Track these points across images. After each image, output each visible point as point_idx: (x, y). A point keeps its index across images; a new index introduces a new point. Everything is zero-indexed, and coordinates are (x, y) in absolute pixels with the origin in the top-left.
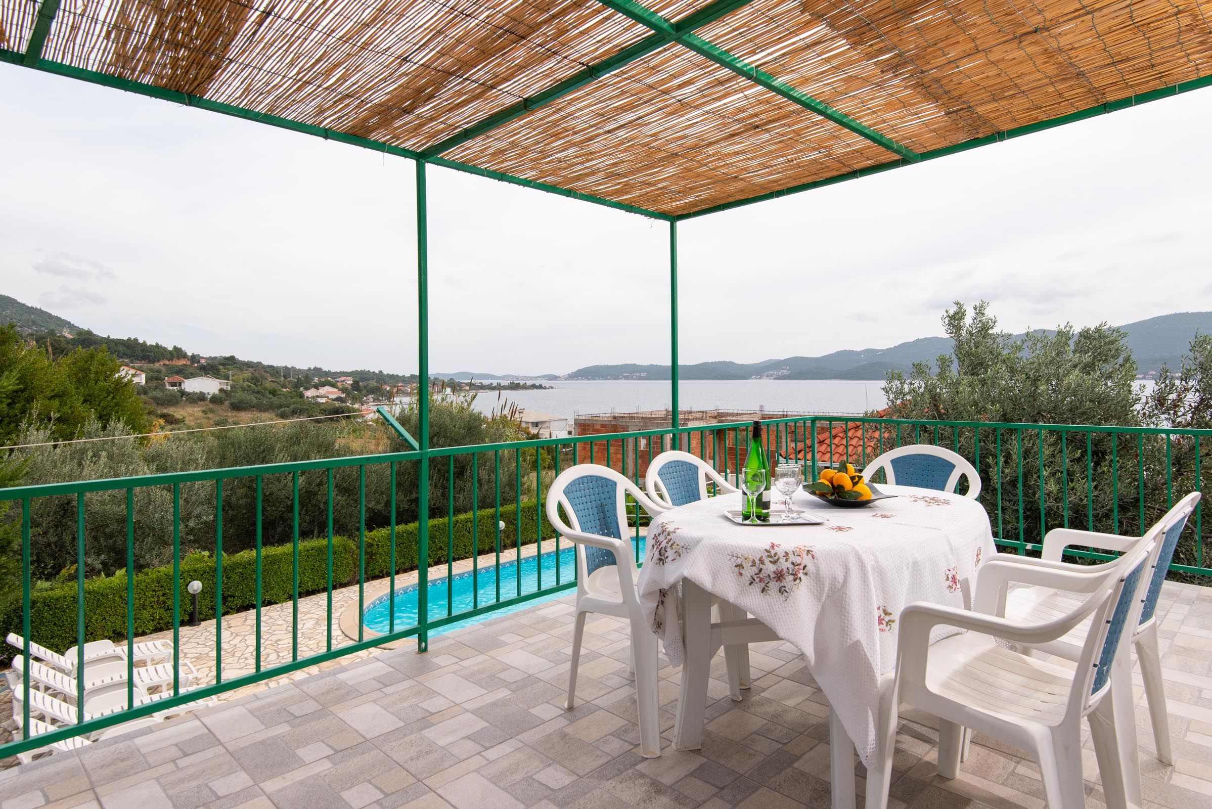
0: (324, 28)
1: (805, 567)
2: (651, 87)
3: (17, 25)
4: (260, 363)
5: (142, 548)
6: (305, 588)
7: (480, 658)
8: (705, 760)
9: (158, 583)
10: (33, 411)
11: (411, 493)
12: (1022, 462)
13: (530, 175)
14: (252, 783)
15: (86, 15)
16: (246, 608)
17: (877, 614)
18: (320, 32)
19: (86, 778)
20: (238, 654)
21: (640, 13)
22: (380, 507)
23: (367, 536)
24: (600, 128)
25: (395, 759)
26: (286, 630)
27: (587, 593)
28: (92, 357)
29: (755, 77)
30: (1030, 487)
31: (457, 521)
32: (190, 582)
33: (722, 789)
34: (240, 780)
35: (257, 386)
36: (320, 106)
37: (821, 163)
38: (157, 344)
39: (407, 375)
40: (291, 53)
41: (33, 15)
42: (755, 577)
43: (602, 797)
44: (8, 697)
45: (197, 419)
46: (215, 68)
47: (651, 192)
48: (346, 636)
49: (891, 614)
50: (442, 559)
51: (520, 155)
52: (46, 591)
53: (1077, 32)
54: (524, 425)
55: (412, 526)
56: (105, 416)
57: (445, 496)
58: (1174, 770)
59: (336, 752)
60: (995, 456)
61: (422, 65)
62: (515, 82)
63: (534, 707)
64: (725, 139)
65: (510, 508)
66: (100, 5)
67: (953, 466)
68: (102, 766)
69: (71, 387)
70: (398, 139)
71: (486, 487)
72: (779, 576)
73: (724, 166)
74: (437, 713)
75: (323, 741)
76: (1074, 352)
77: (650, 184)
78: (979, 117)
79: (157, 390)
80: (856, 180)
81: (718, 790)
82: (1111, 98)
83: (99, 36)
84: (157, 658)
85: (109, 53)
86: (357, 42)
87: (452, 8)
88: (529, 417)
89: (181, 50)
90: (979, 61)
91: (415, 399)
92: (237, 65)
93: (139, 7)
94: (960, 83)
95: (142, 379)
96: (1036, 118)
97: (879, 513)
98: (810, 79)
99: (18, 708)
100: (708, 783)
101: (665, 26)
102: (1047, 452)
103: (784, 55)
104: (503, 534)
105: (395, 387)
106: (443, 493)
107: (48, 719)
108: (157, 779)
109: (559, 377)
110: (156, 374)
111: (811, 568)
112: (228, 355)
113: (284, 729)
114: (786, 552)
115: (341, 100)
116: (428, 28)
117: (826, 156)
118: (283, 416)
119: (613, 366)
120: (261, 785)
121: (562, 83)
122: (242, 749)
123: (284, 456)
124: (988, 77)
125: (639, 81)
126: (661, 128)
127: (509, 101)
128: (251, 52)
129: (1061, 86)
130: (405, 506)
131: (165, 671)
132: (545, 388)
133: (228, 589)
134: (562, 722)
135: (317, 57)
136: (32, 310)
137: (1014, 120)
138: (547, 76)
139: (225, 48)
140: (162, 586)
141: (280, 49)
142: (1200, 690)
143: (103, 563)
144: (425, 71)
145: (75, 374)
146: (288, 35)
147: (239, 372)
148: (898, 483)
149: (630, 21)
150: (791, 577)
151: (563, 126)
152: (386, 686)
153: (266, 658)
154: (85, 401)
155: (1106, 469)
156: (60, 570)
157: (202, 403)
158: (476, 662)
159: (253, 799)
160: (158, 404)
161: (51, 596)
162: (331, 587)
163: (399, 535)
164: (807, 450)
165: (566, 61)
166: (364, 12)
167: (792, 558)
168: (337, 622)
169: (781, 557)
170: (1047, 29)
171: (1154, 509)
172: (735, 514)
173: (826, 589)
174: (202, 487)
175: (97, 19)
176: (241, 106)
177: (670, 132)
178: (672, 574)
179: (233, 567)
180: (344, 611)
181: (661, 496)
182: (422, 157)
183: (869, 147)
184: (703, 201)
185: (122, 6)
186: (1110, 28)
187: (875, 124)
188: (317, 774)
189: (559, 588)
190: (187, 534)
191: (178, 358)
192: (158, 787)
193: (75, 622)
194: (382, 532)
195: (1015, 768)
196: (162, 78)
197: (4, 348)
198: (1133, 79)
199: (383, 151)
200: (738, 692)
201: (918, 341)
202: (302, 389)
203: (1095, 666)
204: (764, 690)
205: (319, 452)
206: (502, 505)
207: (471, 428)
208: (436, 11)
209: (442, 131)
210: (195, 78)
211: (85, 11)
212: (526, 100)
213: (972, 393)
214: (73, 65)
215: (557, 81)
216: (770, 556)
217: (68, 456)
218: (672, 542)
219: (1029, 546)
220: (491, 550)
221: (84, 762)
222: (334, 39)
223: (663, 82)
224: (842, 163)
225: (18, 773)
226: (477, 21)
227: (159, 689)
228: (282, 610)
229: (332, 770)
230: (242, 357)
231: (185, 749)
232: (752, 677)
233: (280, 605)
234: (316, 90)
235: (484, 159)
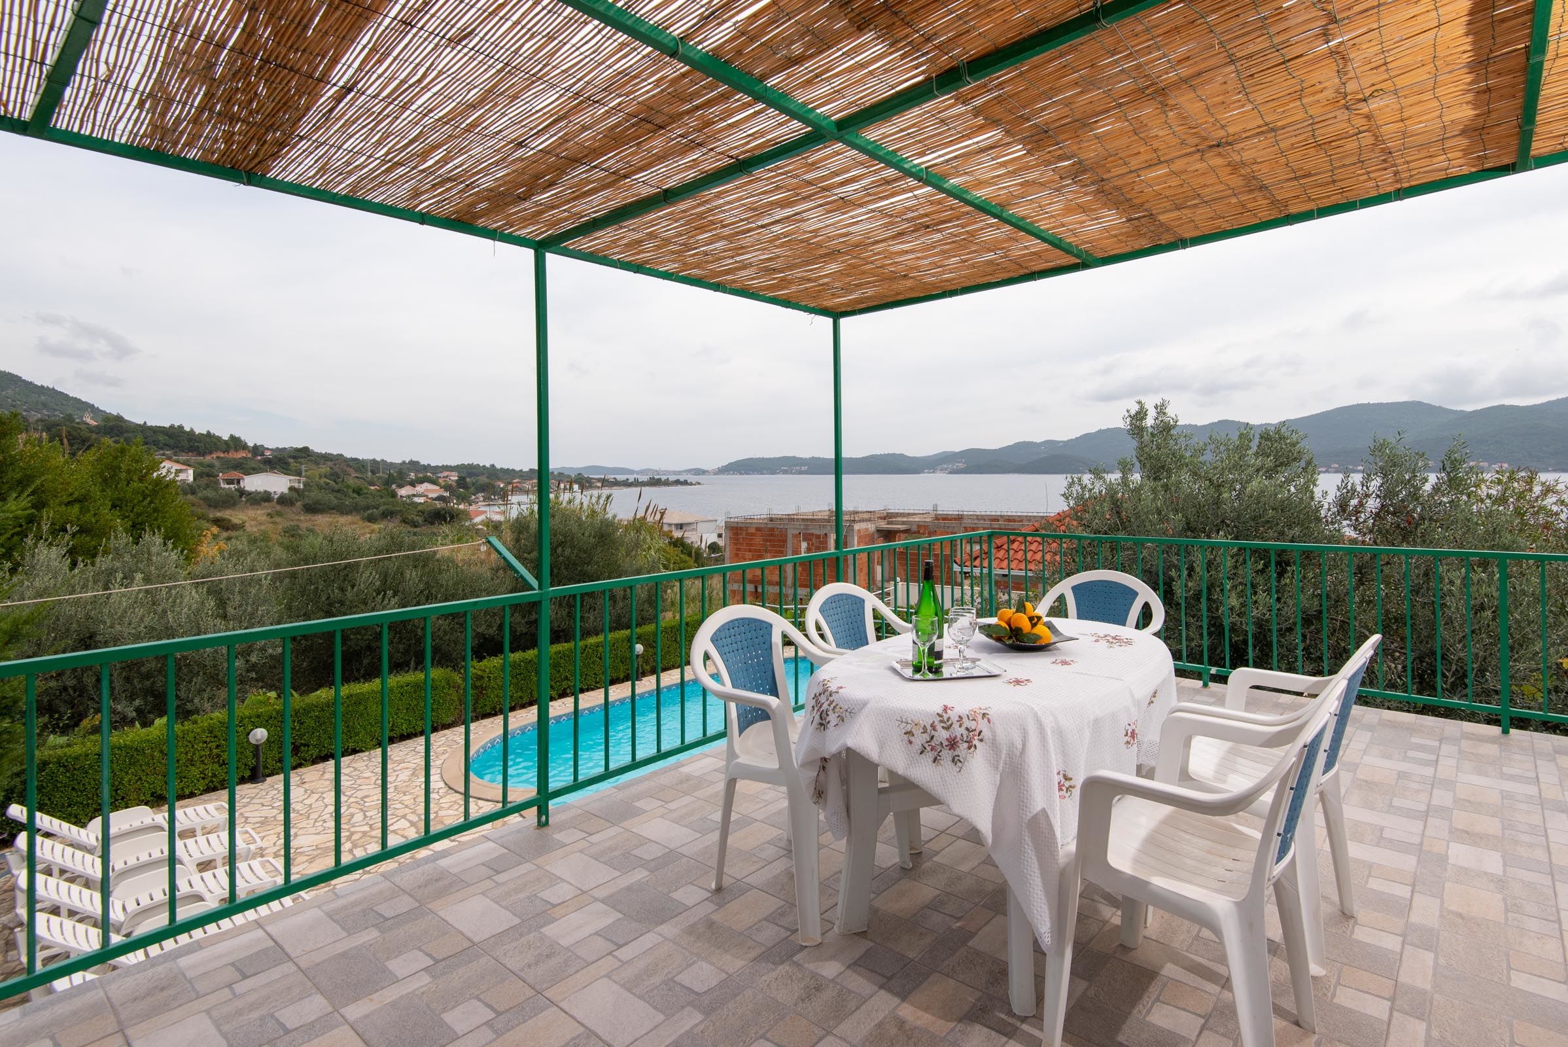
0: (420, 107)
1: (980, 732)
2: (810, 183)
3: (18, 88)
4: (342, 455)
5: (189, 690)
6: (398, 732)
7: (613, 831)
8: (872, 944)
9: (211, 732)
10: (43, 523)
11: (530, 613)
12: (1206, 576)
13: (671, 267)
14: (330, 1009)
15: (112, 81)
16: (324, 758)
17: (1057, 779)
18: (414, 111)
19: (112, 1017)
20: (314, 816)
21: (796, 109)
22: (492, 631)
23: (474, 667)
24: (751, 223)
25: (509, 966)
26: (375, 784)
27: (737, 757)
28: (123, 451)
29: (924, 177)
30: (1214, 601)
31: (586, 646)
32: (252, 730)
33: (890, 978)
34: (316, 1006)
35: (337, 483)
36: (415, 189)
37: (998, 265)
38: (209, 432)
39: (526, 469)
40: (378, 132)
41: (40, 78)
42: (926, 745)
43: (755, 998)
44: (9, 884)
45: (261, 524)
46: (282, 144)
47: (811, 287)
48: (450, 788)
49: (1071, 779)
50: (568, 691)
51: (659, 247)
52: (62, 747)
53: (1260, 148)
54: (666, 528)
55: (531, 654)
56: (141, 524)
57: (571, 615)
58: (1356, 923)
59: (437, 962)
60: (1178, 569)
61: (541, 150)
62: (652, 172)
63: (676, 890)
64: (893, 238)
65: (649, 628)
66: (130, 72)
67: (1136, 594)
68: (135, 999)
69: (96, 491)
70: (511, 227)
71: (621, 604)
72: (953, 744)
73: (892, 264)
74: (559, 904)
75: (420, 949)
76: (1257, 454)
77: (809, 280)
78: (1162, 225)
79: (209, 490)
80: (1033, 283)
81: (885, 980)
82: (1293, 210)
83: (129, 105)
84: (209, 826)
85: (142, 124)
86: (461, 124)
87: (576, 94)
88: (671, 518)
89: (237, 123)
90: (1162, 171)
91: (534, 497)
92: (310, 142)
93: (183, 76)
94: (1142, 192)
95: (189, 476)
96: (1219, 227)
97: (1060, 658)
98: (985, 182)
99: (22, 899)
100: (876, 972)
101: (824, 123)
102: (1229, 564)
103: (956, 157)
104: (640, 660)
105: (510, 483)
106: (569, 612)
107: (64, 912)
108: (208, 1012)
109: (707, 471)
110: (207, 470)
111: (986, 733)
112: (300, 446)
113: (371, 935)
114: (960, 717)
115: (441, 184)
116: (548, 112)
117: (1002, 257)
118: (371, 519)
119: (770, 459)
120: (342, 1011)
121: (708, 175)
122: (318, 964)
123: (371, 573)
124: (1170, 186)
125: (797, 176)
126: (822, 225)
127: (646, 191)
128: (327, 129)
129: (1243, 198)
130: (522, 629)
131: (220, 841)
132: (691, 484)
133: (301, 736)
134: (710, 907)
135: (411, 138)
136: (42, 390)
137: (1197, 227)
138: (691, 168)
139: (294, 124)
140: (215, 737)
141: (364, 127)
142: (1382, 829)
143: (137, 710)
144: (544, 156)
145: (99, 473)
146: (374, 112)
147: (314, 467)
148: (1079, 617)
149: (783, 118)
150: (966, 745)
151: (709, 219)
152: (498, 872)
153: (350, 820)
154: (114, 506)
155: (1288, 581)
156: (81, 720)
157: (266, 504)
158: (607, 835)
159: (332, 1029)
160: (210, 506)
161: (68, 754)
162: (429, 728)
163: (515, 665)
164: (984, 556)
165: (712, 154)
166: (469, 92)
167: (967, 723)
168: (439, 771)
169: (955, 722)
170: (1230, 144)
171: (1336, 620)
172: (904, 663)
173: (1003, 756)
174: (267, 614)
175: (126, 87)
176: (314, 186)
177: (832, 229)
178: (833, 743)
179: (307, 710)
180: (448, 758)
181: (822, 636)
182: (541, 247)
183: (1047, 250)
184: (867, 298)
185: (160, 73)
186: (1292, 144)
187: (1054, 228)
188: (413, 992)
189: (705, 740)
190: (248, 671)
191: (236, 450)
192: (209, 1022)
193: (98, 785)
194: (494, 662)
195: (1199, 931)
196: (213, 153)
197: (3, 441)
198: (1314, 193)
199: (494, 239)
200: (908, 858)
201: (1100, 431)
202: (394, 486)
203: (1279, 834)
204: (937, 853)
205: (415, 567)
206: (639, 625)
207: (602, 536)
208: (557, 95)
209: (566, 219)
210: (256, 155)
211: (110, 77)
212: (666, 191)
213: (1154, 500)
214: (94, 135)
215: (702, 173)
216: (941, 721)
217: (91, 579)
218: (834, 704)
219: (1214, 670)
220: (626, 678)
221: (110, 995)
222: (432, 120)
223: (824, 179)
224: (1020, 265)
225: (18, 1017)
226: (606, 108)
227: (213, 864)
228: (370, 760)
229: (431, 985)
230: (318, 448)
231: (244, 969)
232: (923, 838)
233: (367, 753)
234: (409, 172)
235: (616, 250)
